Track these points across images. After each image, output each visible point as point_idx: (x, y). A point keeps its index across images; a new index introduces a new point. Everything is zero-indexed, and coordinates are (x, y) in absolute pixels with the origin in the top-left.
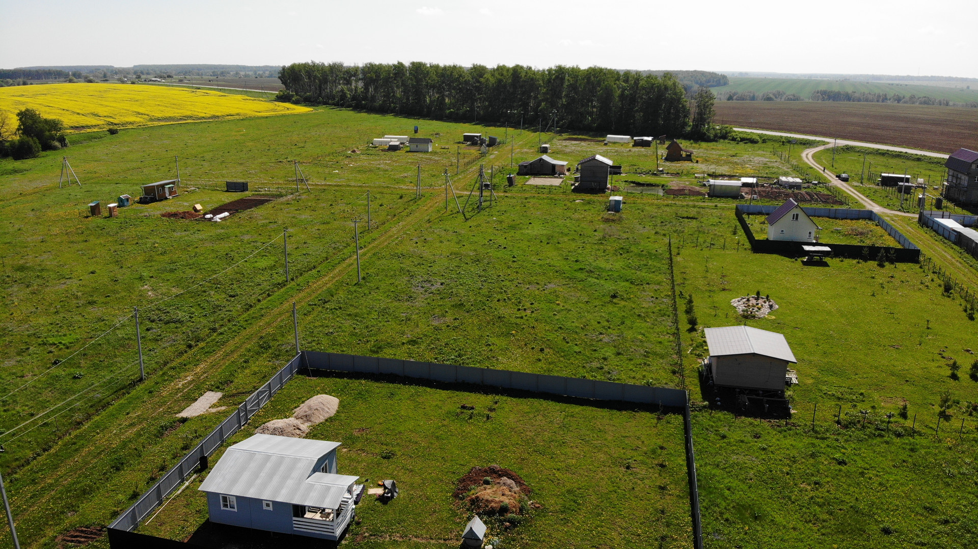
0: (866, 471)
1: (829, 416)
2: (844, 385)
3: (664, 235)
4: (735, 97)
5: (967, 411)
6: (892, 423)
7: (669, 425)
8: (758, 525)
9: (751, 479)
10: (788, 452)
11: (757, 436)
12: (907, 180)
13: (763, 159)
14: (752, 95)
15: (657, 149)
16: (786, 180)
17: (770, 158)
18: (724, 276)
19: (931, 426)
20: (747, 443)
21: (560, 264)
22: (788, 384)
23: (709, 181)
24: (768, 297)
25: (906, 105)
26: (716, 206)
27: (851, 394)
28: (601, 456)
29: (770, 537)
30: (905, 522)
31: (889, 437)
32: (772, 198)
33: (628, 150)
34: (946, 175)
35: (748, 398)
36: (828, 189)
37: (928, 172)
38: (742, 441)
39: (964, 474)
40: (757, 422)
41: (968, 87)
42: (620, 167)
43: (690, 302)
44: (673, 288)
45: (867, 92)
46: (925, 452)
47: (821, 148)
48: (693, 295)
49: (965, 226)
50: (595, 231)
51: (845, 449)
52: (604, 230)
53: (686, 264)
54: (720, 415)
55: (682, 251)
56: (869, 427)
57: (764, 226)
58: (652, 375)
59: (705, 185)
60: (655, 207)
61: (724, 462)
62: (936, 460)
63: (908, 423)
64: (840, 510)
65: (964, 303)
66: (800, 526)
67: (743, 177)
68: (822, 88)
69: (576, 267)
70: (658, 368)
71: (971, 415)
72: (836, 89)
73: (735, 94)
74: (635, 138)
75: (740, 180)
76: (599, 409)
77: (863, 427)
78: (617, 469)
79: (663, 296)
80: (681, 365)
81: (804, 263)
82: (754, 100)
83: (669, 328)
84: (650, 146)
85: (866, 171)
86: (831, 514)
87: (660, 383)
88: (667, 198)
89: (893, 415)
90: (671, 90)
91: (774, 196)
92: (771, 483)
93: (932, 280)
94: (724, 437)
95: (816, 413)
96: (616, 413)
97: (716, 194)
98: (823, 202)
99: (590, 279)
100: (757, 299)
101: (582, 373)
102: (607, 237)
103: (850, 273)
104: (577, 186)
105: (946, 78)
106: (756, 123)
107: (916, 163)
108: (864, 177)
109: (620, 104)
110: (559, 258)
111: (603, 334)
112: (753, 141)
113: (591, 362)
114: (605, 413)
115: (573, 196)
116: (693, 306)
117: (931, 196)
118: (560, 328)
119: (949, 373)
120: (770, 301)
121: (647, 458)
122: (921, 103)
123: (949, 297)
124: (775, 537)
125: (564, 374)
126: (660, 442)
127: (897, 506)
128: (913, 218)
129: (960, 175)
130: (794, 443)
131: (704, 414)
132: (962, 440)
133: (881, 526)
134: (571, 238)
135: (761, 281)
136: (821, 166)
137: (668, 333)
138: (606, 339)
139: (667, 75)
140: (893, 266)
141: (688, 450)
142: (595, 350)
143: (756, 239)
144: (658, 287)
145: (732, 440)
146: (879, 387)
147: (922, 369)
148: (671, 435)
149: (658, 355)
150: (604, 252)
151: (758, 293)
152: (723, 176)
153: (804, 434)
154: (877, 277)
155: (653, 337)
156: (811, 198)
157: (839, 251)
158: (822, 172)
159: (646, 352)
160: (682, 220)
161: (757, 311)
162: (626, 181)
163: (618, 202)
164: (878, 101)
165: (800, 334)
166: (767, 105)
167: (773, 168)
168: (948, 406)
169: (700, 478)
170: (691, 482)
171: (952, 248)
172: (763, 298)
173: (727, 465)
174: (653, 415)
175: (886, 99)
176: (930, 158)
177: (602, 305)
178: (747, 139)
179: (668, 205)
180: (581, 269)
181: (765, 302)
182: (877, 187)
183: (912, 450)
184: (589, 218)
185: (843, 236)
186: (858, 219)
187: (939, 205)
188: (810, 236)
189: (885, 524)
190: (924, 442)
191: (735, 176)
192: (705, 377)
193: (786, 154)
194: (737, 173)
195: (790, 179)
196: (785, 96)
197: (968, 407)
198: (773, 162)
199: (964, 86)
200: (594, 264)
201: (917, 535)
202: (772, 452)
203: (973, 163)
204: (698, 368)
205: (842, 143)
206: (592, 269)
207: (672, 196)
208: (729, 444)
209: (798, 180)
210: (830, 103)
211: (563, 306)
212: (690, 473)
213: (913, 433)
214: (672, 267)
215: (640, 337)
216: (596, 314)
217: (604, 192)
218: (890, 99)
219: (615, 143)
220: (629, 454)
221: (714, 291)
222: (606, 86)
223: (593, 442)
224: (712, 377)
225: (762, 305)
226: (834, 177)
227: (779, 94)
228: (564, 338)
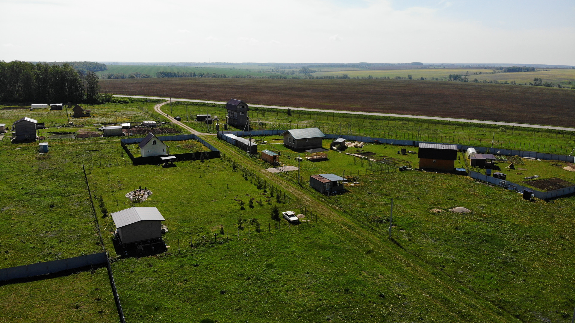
0: (208, 266)
1: (187, 244)
2: (192, 226)
3: (80, 163)
4: (112, 77)
5: (250, 223)
6: (217, 238)
7: (99, 275)
8: (158, 313)
9: (151, 290)
10: (168, 269)
11: (150, 266)
12: (209, 117)
13: (133, 112)
14: (122, 75)
15: (67, 111)
16: (147, 123)
17: (137, 111)
18: (119, 181)
19: (235, 234)
20: (145, 271)
21: (9, 192)
22: (163, 233)
23: (102, 128)
24: (146, 188)
25: (205, 78)
26: (109, 142)
27: (196, 229)
28: (59, 306)
29: (166, 317)
30: (231, 285)
31: (217, 245)
32: (141, 133)
33: (47, 112)
34: (227, 112)
35: (142, 246)
36: (171, 125)
37: (219, 112)
38: (143, 271)
39: (253, 253)
40: (149, 258)
41: (234, 68)
42: (43, 124)
43: (101, 200)
44: (90, 194)
45: (185, 72)
46: (235, 248)
47: (164, 104)
48: (103, 196)
49: (238, 136)
50: (32, 167)
51: (197, 258)
52: (39, 165)
53: (96, 178)
54: (128, 260)
55: (92, 171)
56: (206, 244)
57: (138, 150)
58: (84, 249)
59: (100, 130)
60: (71, 146)
61: (134, 285)
62: (240, 250)
63: (225, 236)
64: (199, 290)
65: (242, 173)
66: (180, 305)
67: (123, 123)
68: (161, 70)
69: (22, 193)
70: (87, 244)
71: (252, 224)
72: (169, 71)
73: (112, 75)
74: (51, 105)
75: (121, 125)
76: (53, 279)
77: (204, 244)
78: (70, 310)
79: (84, 200)
80: (101, 238)
81: (163, 167)
82: (124, 78)
83: (90, 218)
84: (62, 109)
85: (189, 114)
86: (195, 294)
87: (90, 252)
88: (78, 140)
89: (217, 234)
90: (70, 74)
91: (142, 132)
92: (162, 288)
93: (227, 165)
94: (132, 272)
95: (180, 244)
96: (65, 278)
97: (108, 134)
98: (169, 133)
99: (33, 199)
100: (140, 191)
101: (37, 260)
102: (41, 169)
103: (187, 168)
104: (15, 139)
105: (223, 63)
106: (126, 92)
107: (213, 108)
108: (188, 117)
109: (37, 84)
110: (9, 189)
111: (48, 232)
112: (126, 102)
113: (43, 251)
114: (57, 280)
115: (14, 146)
116: (103, 202)
117: (221, 124)
118: (18, 235)
119: (240, 207)
120: (147, 191)
121: (89, 298)
122: (212, 77)
123: (236, 171)
124: (168, 316)
125: (25, 264)
126: (94, 287)
127: (226, 278)
128: (214, 136)
129: (233, 112)
130: (171, 263)
131: (119, 263)
132: (250, 237)
133: (220, 291)
134: (16, 174)
135: (141, 181)
136: (165, 113)
137: (91, 222)
138: (50, 234)
139: (66, 65)
140: (208, 161)
141: (112, 285)
142: (44, 243)
143: (135, 157)
144: (80, 195)
145: (137, 272)
146: (209, 222)
147: (228, 208)
148: (101, 280)
149: (86, 236)
150: (41, 180)
151: (140, 188)
152: (110, 124)
153: (175, 257)
154: (201, 168)
155: (81, 226)
156: (162, 131)
157: (180, 158)
158: (166, 117)
159: (78, 236)
160: (89, 152)
161: (141, 198)
162: (49, 133)
163: (45, 146)
164: (191, 77)
165: (166, 205)
166: (131, 81)
167: (139, 116)
168: (242, 223)
169: (122, 299)
170: (117, 303)
171: (234, 148)
172: (143, 190)
173: (136, 287)
174: (88, 272)
175: (195, 75)
176: (219, 105)
177: (45, 214)
178: (122, 101)
179: (79, 145)
180: (26, 193)
181: (145, 192)
182: (195, 122)
183: (228, 249)
184: (27, 159)
185: (182, 149)
186: (188, 140)
187: (226, 128)
188: (164, 152)
189: (221, 289)
190: (233, 243)
191: (118, 123)
192: (117, 242)
193: (145, 108)
194: (119, 121)
195: (150, 122)
196: (141, 76)
197: (251, 221)
198: (139, 113)
199: (232, 67)
200: (35, 188)
201: (237, 289)
202: (160, 272)
203: (237, 106)
204: (112, 238)
205: (174, 100)
206: (34, 192)
207: (81, 139)
208: (136, 274)
209: (154, 122)
210: (166, 79)
211: (17, 220)
212: (116, 298)
213: (227, 240)
214: (87, 181)
215: (73, 228)
216: (41, 220)
217: (35, 141)
218: (197, 75)
219: (37, 109)
220: (77, 299)
221: (115, 191)
222: (25, 73)
223: (52, 300)
224: (120, 240)
225: (143, 194)
226: (173, 119)
227: (138, 75)
228: (21, 241)
